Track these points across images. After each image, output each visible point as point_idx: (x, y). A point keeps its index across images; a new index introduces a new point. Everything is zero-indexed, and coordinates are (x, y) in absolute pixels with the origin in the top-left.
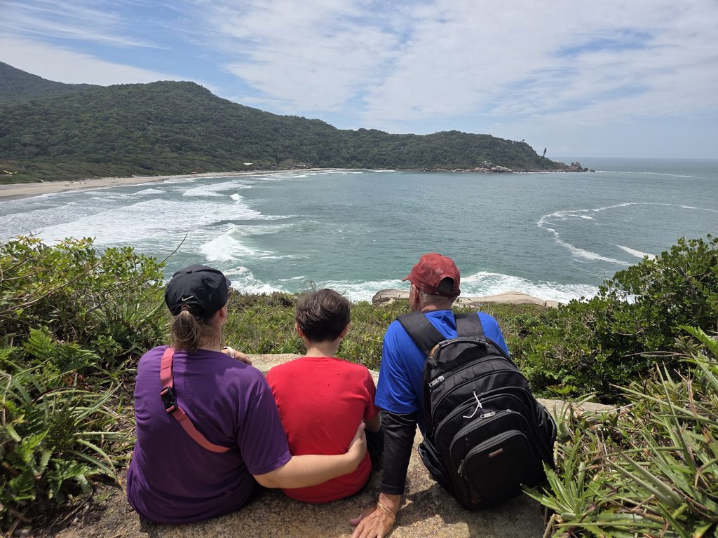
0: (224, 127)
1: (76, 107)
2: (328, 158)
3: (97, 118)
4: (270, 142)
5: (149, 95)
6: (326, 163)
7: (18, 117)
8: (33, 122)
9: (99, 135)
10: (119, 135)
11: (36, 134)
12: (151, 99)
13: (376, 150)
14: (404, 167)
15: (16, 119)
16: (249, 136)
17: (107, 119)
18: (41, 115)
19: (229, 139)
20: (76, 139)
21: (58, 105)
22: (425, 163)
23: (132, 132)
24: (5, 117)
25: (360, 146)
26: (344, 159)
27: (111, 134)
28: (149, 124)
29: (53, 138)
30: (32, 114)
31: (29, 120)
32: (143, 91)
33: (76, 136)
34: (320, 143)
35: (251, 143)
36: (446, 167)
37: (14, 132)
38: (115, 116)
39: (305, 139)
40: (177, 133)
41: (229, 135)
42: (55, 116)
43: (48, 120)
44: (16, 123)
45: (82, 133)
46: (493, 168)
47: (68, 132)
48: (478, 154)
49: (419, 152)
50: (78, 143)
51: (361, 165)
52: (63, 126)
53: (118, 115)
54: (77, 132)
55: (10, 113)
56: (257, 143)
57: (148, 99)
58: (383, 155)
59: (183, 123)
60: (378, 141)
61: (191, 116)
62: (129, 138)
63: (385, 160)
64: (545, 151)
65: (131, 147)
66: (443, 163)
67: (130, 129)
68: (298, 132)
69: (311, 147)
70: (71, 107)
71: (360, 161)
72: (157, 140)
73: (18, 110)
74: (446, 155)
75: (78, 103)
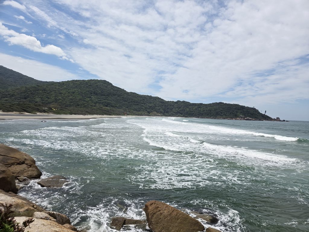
0: (123, 98)
1: (58, 88)
2: (167, 112)
3: (69, 92)
4: (143, 105)
5: (89, 84)
6: (167, 114)
7: (32, 91)
8: (39, 93)
9: (71, 99)
10: (80, 99)
11: (42, 98)
12: (90, 86)
13: (188, 109)
14: (203, 117)
15: (31, 92)
16: (133, 102)
17: (74, 93)
18: (42, 91)
19: (126, 102)
20: (60, 101)
21: (49, 87)
22: (213, 115)
23: (85, 98)
24: (26, 91)
25: (180, 108)
26: (174, 113)
27: (76, 99)
28: (91, 95)
29: (49, 100)
30: (38, 90)
31: (37, 92)
32: (86, 82)
33: (60, 99)
34: (162, 106)
35: (135, 105)
36: (223, 117)
37: (30, 97)
38: (77, 92)
39: (156, 104)
40: (104, 100)
41: (126, 101)
42: (49, 91)
43: (46, 93)
44: (32, 94)
45: (63, 98)
46: (246, 118)
47: (56, 98)
48: (237, 112)
49: (209, 110)
50: (61, 102)
51: (182, 115)
52: (54, 95)
53: (78, 91)
54: (60, 98)
55: (28, 89)
56: (138, 105)
57: (89, 86)
58: (192, 111)
59: (105, 95)
60: (187, 106)
61: (108, 93)
62: (84, 101)
63: (193, 114)
64: (266, 112)
65: (86, 104)
66: (221, 115)
67: (84, 97)
68: (152, 101)
69: (160, 107)
70: (56, 88)
71: (181, 114)
72: (97, 102)
73: (32, 88)
74: (222, 112)
75: (58, 87)
